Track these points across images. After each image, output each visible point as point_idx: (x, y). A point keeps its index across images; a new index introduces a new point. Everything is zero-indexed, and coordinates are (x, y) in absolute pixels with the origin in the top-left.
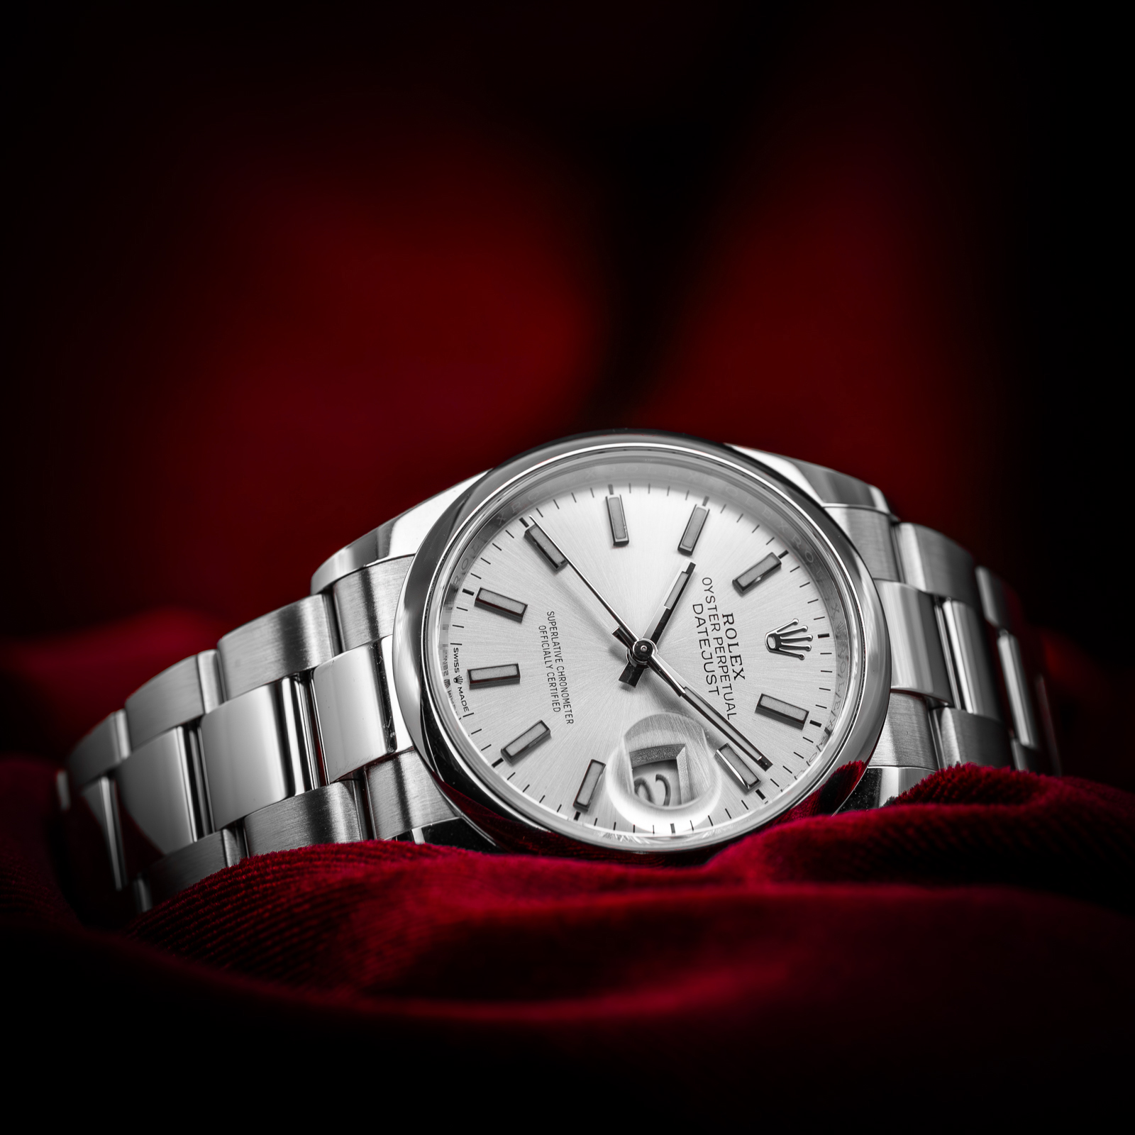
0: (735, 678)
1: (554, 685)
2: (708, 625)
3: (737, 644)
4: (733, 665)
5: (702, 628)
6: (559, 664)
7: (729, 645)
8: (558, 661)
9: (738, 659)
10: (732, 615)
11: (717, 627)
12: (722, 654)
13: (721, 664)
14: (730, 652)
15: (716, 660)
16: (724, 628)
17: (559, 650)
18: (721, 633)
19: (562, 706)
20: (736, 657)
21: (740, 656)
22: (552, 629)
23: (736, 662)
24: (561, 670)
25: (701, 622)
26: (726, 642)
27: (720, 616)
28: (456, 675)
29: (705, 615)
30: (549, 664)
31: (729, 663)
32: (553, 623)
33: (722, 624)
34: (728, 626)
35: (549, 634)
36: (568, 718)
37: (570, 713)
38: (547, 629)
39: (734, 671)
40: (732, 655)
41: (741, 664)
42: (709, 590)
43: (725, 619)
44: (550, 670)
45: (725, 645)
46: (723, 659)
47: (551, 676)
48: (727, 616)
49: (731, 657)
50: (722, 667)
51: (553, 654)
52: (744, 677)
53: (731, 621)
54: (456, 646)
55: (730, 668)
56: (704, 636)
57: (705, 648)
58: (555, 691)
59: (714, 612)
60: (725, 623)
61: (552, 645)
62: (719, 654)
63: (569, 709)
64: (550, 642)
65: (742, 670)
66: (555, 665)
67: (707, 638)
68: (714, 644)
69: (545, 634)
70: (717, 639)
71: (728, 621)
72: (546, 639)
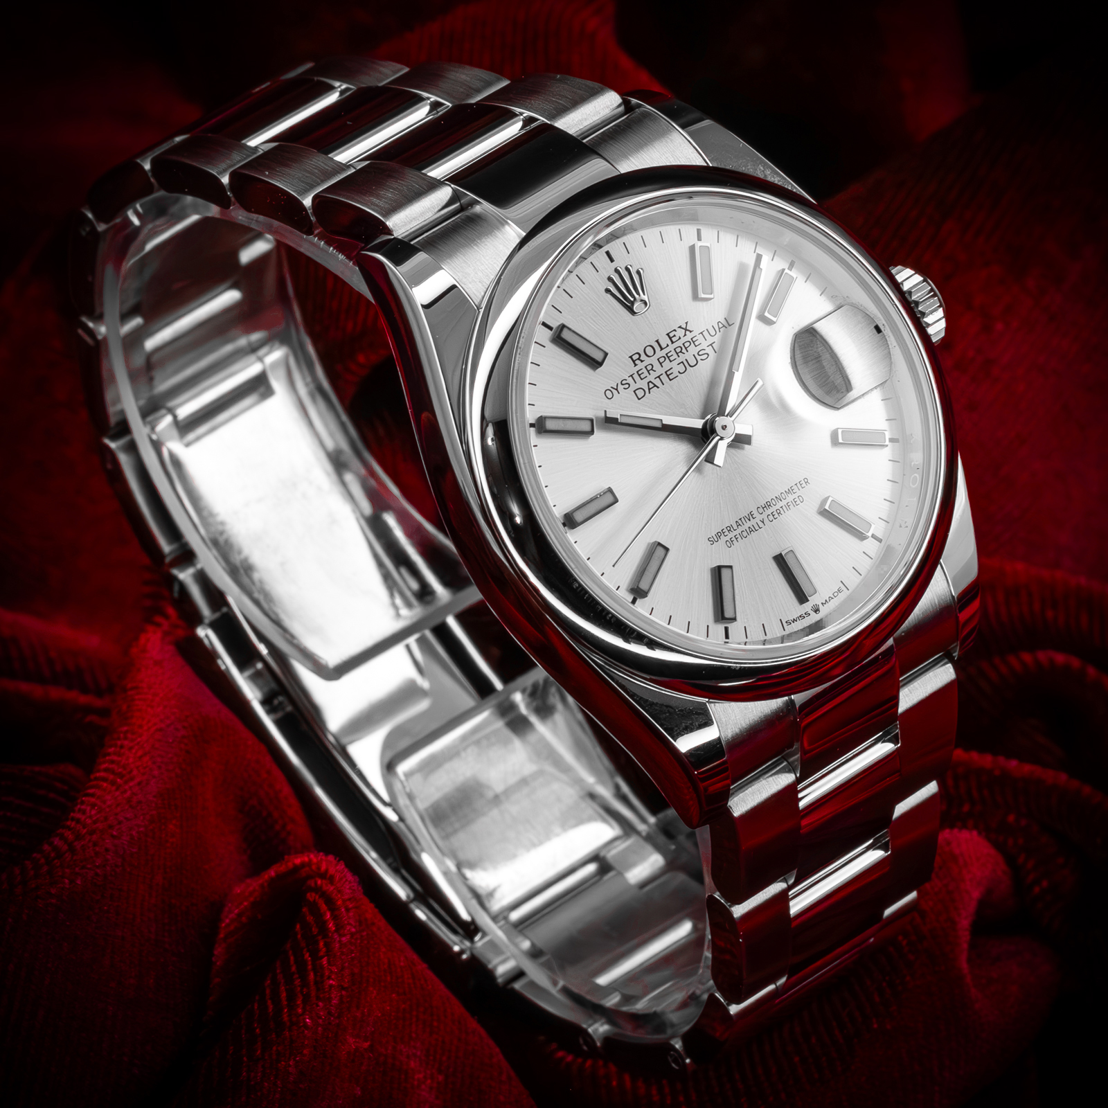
0: (691, 332)
1: (778, 511)
2: (651, 378)
3: (657, 341)
4: (680, 338)
5: (657, 382)
6: (756, 514)
7: (662, 349)
8: (754, 516)
9: (671, 335)
10: (631, 357)
11: (649, 367)
12: (673, 352)
13: (684, 350)
14: (668, 346)
15: (682, 358)
16: (647, 361)
17: (742, 519)
18: (654, 360)
19: (795, 496)
20: (670, 338)
21: (668, 334)
22: (725, 534)
23: (675, 336)
24: (761, 510)
25: (652, 386)
26: (659, 353)
27: (637, 368)
28: (812, 613)
29: (644, 384)
30: (761, 524)
31: (680, 343)
32: (719, 535)
33: (645, 364)
34: (643, 357)
35: (731, 535)
36: (804, 485)
37: (798, 485)
38: (728, 538)
39: (685, 335)
40: (670, 343)
41: (675, 330)
42: (617, 389)
43: (637, 362)
44: (766, 521)
45: (663, 353)
46: (679, 350)
47: (771, 518)
48: (634, 361)
49: (673, 342)
50: (686, 348)
51: (749, 524)
52: (686, 323)
53: (637, 356)
54: (785, 624)
55: (683, 340)
56: (664, 378)
57: (675, 372)
58: (784, 507)
59: (636, 376)
60: (642, 361)
61: (741, 529)
62: (675, 356)
63: (795, 487)
64: (739, 531)
65: (680, 327)
66: (758, 518)
67: (664, 374)
68: (667, 365)
69: (734, 539)
70: (661, 364)
71: (639, 359)
72: (738, 536)
